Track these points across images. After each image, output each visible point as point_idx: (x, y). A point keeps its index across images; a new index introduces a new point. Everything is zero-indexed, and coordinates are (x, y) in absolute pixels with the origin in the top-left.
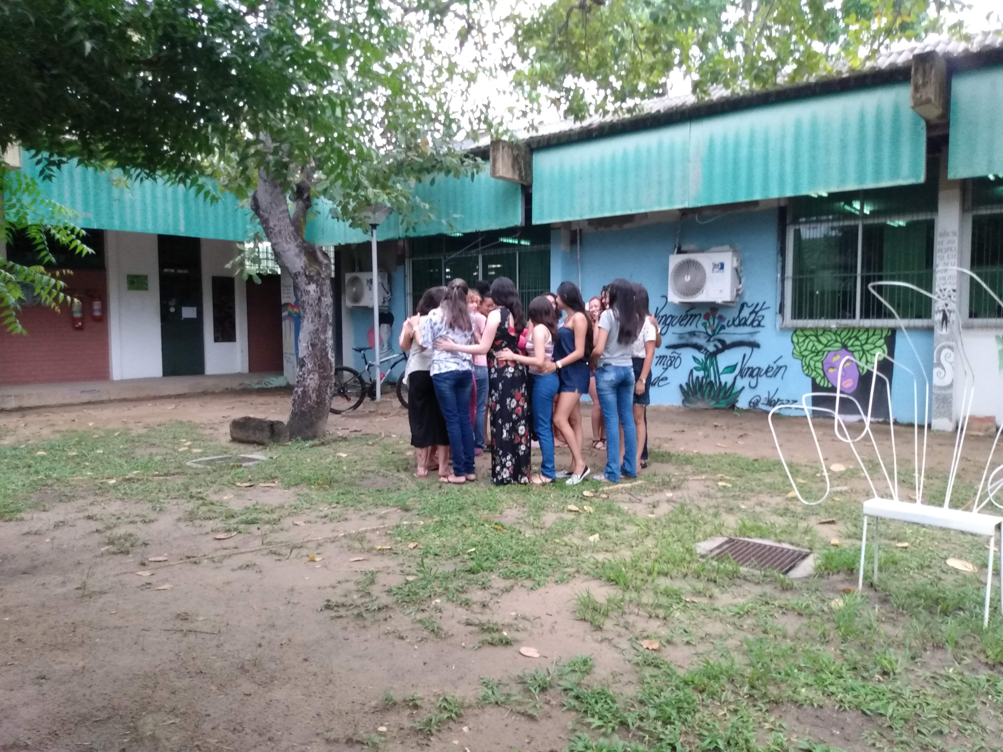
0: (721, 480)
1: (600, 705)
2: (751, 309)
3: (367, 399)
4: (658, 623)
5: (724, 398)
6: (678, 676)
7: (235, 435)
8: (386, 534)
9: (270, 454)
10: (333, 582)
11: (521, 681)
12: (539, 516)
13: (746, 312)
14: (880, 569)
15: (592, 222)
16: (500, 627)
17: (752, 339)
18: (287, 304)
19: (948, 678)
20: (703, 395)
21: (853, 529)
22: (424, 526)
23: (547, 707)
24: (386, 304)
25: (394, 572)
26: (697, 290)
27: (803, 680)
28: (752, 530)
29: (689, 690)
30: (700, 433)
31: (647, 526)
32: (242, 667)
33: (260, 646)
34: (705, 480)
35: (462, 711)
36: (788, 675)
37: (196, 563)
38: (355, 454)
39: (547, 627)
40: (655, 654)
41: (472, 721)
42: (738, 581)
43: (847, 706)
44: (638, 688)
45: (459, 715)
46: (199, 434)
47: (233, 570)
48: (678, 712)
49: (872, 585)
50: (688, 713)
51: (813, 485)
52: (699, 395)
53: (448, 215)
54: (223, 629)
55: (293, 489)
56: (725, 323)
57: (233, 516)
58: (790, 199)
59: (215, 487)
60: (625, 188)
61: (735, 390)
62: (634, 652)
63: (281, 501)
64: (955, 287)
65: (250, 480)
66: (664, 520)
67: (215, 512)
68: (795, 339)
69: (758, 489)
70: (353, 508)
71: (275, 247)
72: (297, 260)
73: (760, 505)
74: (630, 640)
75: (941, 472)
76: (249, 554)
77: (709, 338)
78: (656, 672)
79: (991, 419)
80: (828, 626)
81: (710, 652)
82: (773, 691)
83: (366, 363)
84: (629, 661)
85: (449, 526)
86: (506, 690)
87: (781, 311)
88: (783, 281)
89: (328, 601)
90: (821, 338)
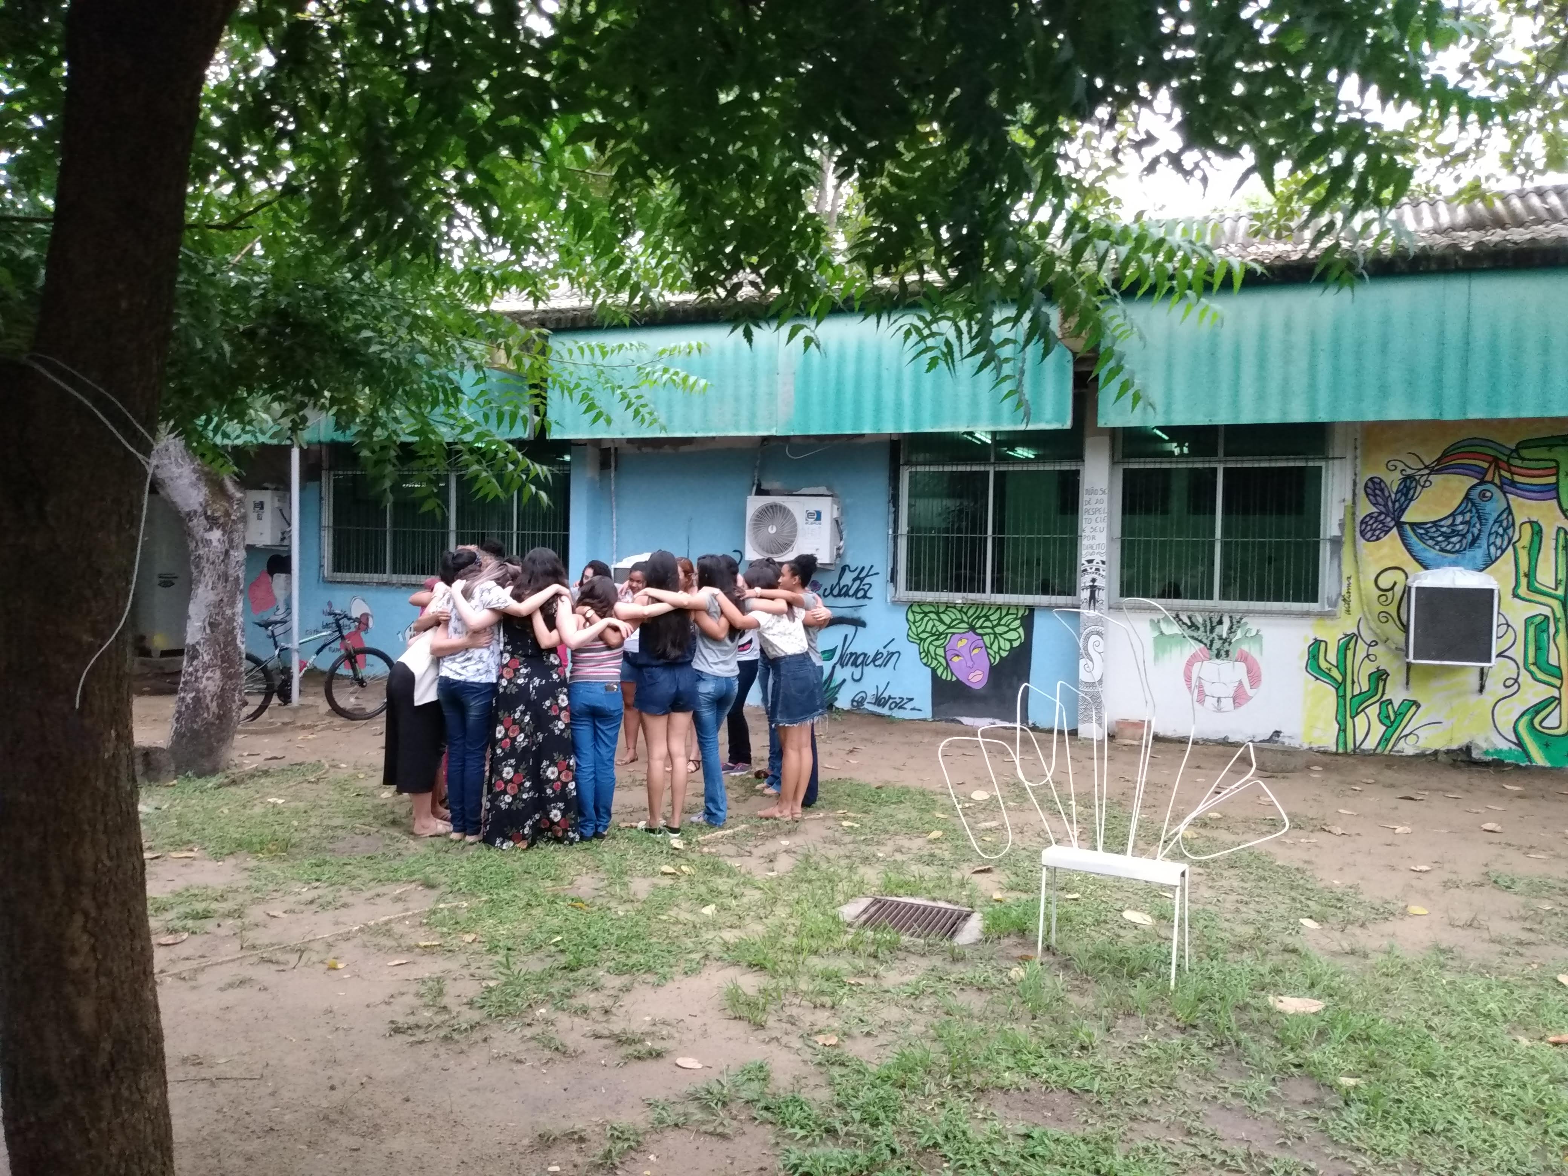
0: (844, 818)
1: (796, 1114)
2: (855, 574)
3: (275, 700)
4: (827, 1014)
6: (872, 1073)
8: (422, 924)
10: (382, 996)
11: (696, 1097)
13: (847, 579)
14: (1057, 929)
16: (641, 1037)
17: (855, 615)
19: (1144, 1046)
22: (471, 910)
23: (735, 1123)
25: (462, 977)
26: (785, 546)
28: (899, 886)
29: (888, 1087)
31: (771, 889)
32: (325, 1118)
34: (823, 819)
35: (640, 1139)
36: (986, 1059)
38: (298, 798)
39: (697, 1032)
40: (836, 1051)
41: (656, 1148)
42: (901, 955)
43: (1053, 1086)
44: (830, 1091)
45: (639, 1144)
47: (221, 989)
48: (885, 1111)
49: (1051, 949)
50: (895, 1111)
51: (957, 821)
54: (265, 1072)
55: (231, 861)
58: (906, 436)
61: (833, 685)
62: (811, 1050)
63: (225, 880)
64: (1104, 559)
66: (790, 880)
69: (892, 829)
70: (346, 888)
72: (194, 493)
73: (899, 850)
74: (802, 1036)
76: (231, 965)
78: (844, 1071)
80: (1013, 1001)
82: (976, 1078)
83: (276, 646)
84: (810, 1062)
85: (507, 907)
86: (681, 1109)
87: (893, 578)
88: (895, 538)
89: (392, 1022)
90: (943, 616)
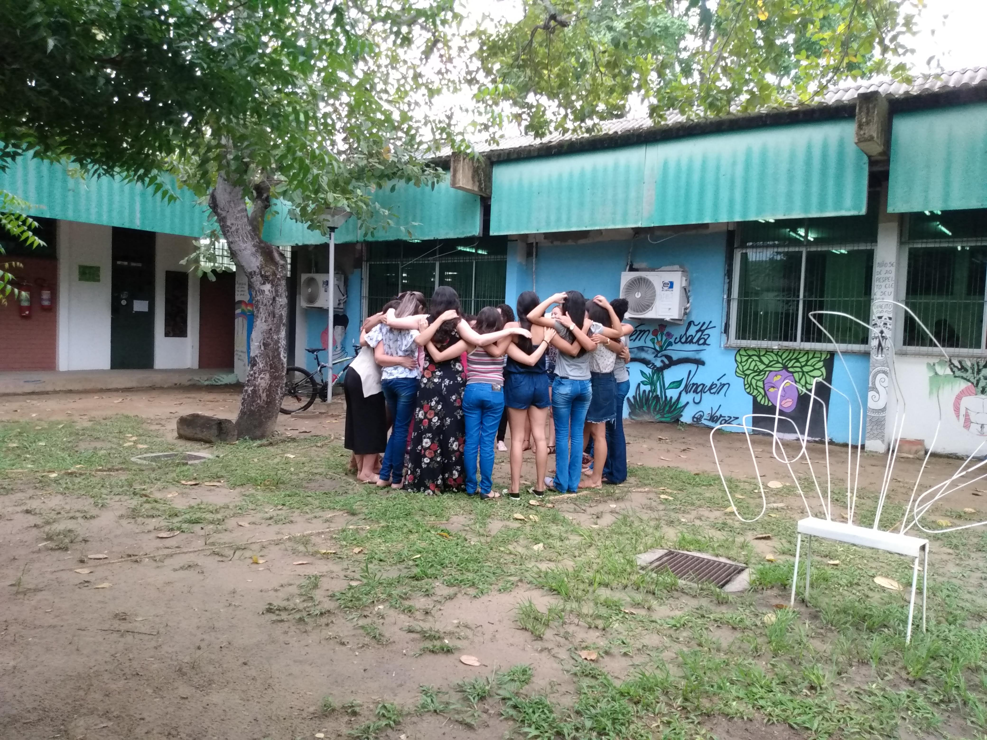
0: (663, 493)
1: (537, 715)
2: (698, 328)
3: (318, 400)
4: (598, 634)
5: (669, 412)
6: (615, 687)
7: (182, 432)
8: (332, 538)
9: (216, 453)
10: (276, 585)
11: (461, 689)
12: (485, 524)
13: (692, 331)
14: (812, 585)
15: (547, 236)
16: (442, 635)
17: (697, 357)
18: (241, 302)
19: (871, 694)
20: (649, 408)
21: (787, 546)
22: (370, 531)
23: (485, 716)
24: (342, 306)
25: (338, 577)
26: (647, 307)
27: (734, 694)
28: (691, 543)
29: (624, 702)
30: (645, 446)
31: (590, 536)
32: (180, 670)
33: (199, 648)
34: (648, 492)
35: (401, 719)
36: (720, 688)
37: (136, 561)
38: (304, 455)
39: (488, 637)
40: (593, 665)
41: (410, 730)
42: (676, 594)
43: (775, 719)
44: (575, 698)
45: (397, 723)
46: (145, 430)
47: (175, 570)
48: (613, 723)
49: (803, 601)
50: (622, 724)
51: (751, 501)
52: (645, 409)
53: (407, 223)
54: (162, 630)
55: (239, 489)
56: (672, 340)
57: (176, 515)
58: (738, 223)
59: (159, 484)
60: (582, 204)
61: (679, 406)
62: (573, 662)
63: (226, 501)
64: (891, 316)
65: (195, 479)
66: (607, 531)
67: (158, 510)
68: (738, 359)
69: (698, 503)
70: (299, 511)
71: (232, 246)
72: (253, 260)
73: (699, 518)
74: (569, 650)
75: (872, 493)
76: (191, 554)
77: (657, 353)
78: (593, 682)
79: (920, 442)
80: (760, 640)
81: (646, 664)
82: (705, 703)
83: (319, 365)
84: (568, 671)
85: (395, 531)
86: (445, 698)
87: (726, 330)
88: (729, 302)
89: (270, 604)
90: (764, 359)
